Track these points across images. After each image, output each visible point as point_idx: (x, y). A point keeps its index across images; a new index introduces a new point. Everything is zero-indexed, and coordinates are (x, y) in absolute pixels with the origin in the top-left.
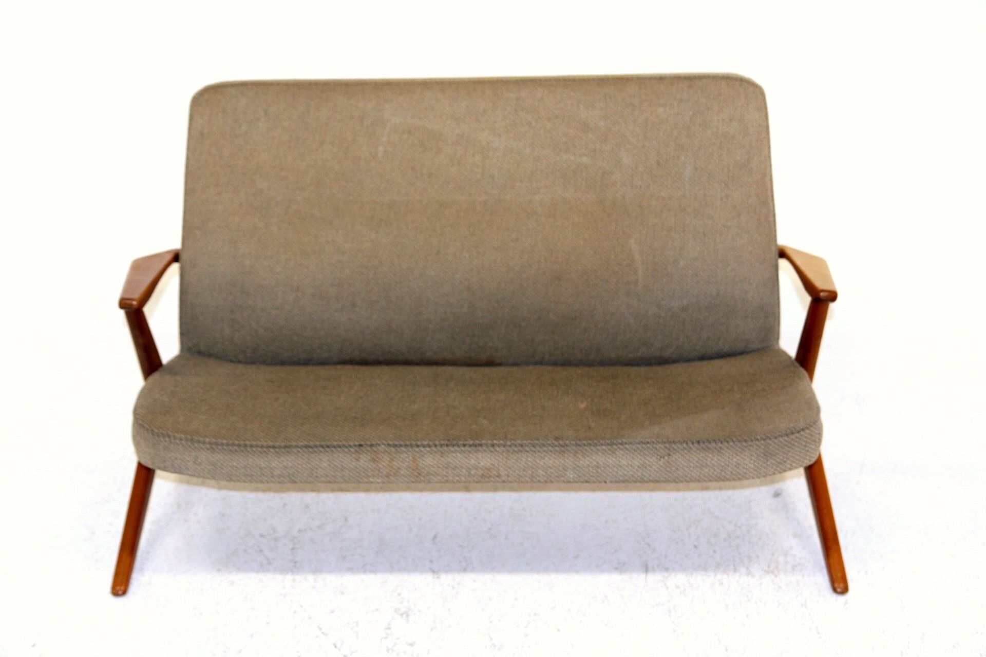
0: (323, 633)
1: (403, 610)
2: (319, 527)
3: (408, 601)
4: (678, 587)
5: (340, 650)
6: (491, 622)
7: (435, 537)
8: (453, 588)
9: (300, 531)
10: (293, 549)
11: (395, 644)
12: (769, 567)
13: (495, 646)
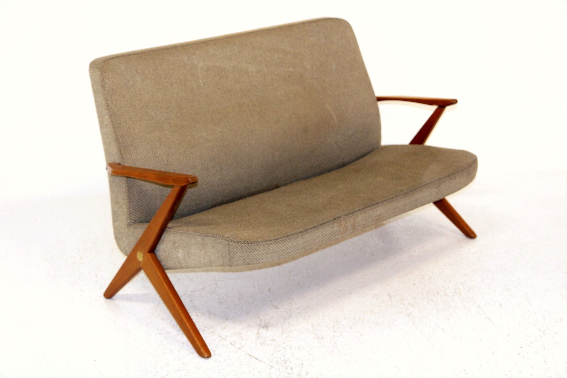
0: (223, 339)
1: (264, 325)
2: (203, 289)
3: (265, 320)
4: (409, 304)
5: (235, 346)
6: (314, 327)
7: (269, 290)
8: (287, 313)
9: (192, 292)
10: (191, 301)
11: (265, 341)
12: (455, 291)
13: (319, 338)
